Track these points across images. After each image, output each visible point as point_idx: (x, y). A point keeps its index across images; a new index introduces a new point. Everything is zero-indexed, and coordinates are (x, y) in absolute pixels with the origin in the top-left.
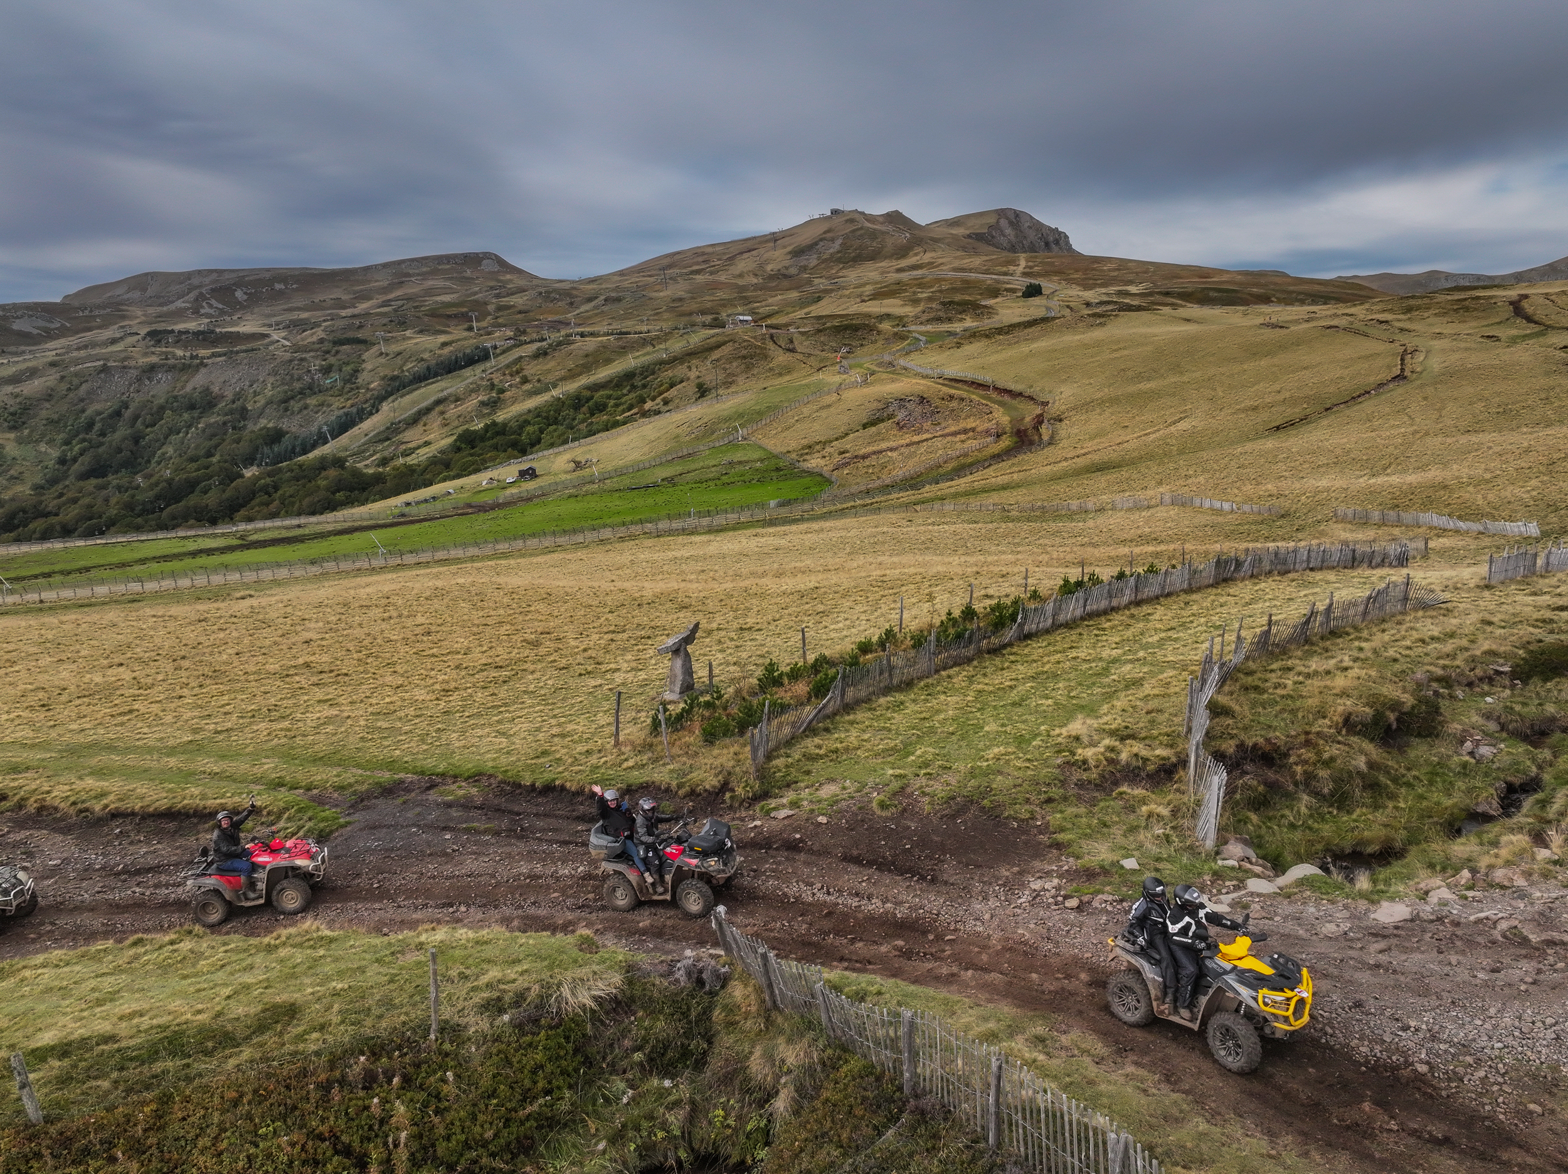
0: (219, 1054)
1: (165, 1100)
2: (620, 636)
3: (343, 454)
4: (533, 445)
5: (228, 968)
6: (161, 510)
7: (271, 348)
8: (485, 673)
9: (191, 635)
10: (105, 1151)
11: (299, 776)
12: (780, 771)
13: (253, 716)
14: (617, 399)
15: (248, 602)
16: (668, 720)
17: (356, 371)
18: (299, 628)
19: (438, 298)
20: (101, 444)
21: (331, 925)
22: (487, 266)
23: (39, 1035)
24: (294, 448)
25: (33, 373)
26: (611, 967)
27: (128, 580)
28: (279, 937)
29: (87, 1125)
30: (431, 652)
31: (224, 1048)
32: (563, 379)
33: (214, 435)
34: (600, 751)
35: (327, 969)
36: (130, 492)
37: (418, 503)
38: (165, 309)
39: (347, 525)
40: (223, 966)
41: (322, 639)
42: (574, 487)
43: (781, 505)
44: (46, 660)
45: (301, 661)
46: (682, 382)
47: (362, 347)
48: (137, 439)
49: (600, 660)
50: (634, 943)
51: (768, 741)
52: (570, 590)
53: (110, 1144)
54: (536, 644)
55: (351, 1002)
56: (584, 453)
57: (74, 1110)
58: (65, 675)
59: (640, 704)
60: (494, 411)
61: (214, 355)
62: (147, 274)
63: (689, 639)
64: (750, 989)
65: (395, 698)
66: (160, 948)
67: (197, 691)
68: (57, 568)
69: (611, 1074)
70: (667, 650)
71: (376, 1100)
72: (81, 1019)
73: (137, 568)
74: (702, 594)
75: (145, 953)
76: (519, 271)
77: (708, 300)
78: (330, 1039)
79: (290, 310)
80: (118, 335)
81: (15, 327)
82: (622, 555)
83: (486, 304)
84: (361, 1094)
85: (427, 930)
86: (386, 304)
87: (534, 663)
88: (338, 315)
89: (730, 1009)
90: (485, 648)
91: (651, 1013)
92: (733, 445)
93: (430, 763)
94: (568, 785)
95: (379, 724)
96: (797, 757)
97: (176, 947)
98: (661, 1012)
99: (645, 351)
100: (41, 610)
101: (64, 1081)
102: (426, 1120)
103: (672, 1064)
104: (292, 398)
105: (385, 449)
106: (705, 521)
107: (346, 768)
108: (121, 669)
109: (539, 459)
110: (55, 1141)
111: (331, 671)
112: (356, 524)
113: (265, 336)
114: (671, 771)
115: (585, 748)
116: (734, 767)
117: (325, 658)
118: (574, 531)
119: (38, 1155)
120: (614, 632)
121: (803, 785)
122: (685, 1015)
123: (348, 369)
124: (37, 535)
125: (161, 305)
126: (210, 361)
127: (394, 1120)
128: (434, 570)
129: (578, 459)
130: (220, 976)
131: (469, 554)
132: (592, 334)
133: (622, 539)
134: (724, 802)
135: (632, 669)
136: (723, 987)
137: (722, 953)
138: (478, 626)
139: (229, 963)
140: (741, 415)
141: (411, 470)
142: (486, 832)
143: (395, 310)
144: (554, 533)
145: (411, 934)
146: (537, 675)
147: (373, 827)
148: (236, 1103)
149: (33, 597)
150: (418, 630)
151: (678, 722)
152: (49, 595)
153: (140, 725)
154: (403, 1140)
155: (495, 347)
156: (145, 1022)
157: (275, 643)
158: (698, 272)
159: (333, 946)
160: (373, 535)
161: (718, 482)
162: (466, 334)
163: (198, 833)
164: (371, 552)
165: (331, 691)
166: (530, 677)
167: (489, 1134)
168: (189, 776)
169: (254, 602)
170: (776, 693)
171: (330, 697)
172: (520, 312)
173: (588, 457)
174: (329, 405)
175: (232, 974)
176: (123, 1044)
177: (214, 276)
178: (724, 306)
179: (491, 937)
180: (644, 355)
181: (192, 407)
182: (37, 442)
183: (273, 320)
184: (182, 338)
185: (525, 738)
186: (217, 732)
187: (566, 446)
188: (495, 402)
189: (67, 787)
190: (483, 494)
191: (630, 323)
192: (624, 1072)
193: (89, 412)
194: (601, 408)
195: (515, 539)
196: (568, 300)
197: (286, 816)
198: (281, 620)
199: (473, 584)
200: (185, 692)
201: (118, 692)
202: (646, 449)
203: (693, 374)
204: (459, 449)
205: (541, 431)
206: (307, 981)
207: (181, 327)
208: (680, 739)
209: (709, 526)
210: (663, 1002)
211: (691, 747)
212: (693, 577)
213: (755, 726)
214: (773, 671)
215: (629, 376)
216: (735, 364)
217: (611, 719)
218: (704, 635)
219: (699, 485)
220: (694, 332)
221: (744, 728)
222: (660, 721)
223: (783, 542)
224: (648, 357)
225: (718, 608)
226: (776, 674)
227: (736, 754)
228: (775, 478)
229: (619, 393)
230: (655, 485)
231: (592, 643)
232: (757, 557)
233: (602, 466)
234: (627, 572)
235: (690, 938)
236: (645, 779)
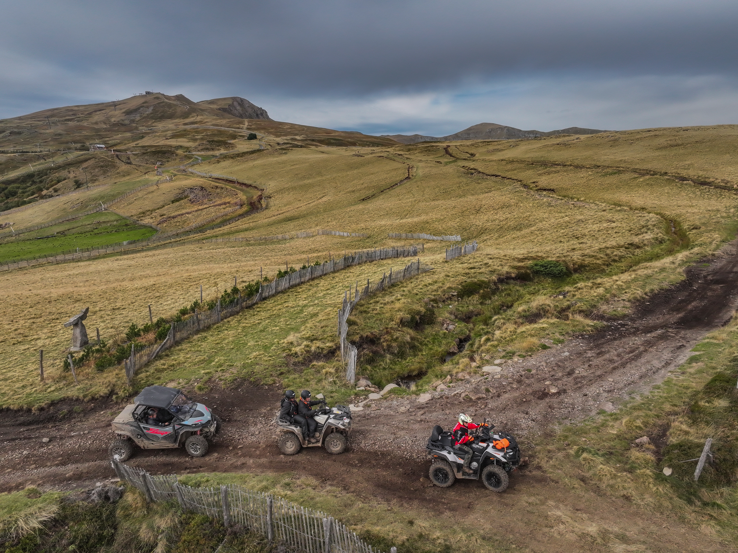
2: (39, 320)
12: (143, 380)
14: (23, 189)
16: (74, 362)
26: (50, 503)
34: (31, 385)
43: (130, 243)
46: (65, 179)
49: (26, 334)
50: (63, 486)
51: (135, 366)
59: (56, 355)
63: (84, 317)
64: (137, 495)
70: (70, 325)
74: (88, 293)
77: (77, 136)
82: (36, 275)
89: (126, 508)
91: (78, 522)
92: (99, 213)
94: (12, 407)
96: (152, 371)
98: (84, 519)
99: (39, 162)
106: (86, 254)
114: (78, 389)
115: (22, 385)
116: (116, 381)
120: (34, 318)
122: (100, 517)
132: (3, 152)
133: (34, 267)
134: (112, 401)
135: (48, 337)
136: (121, 497)
137: (119, 480)
140: (102, 197)
151: (80, 362)
158: (70, 120)
161: (92, 233)
170: (137, 340)
173: (7, 222)
178: (88, 139)
180: (39, 164)
191: (28, 147)
194: (13, 194)
202: (45, 217)
203: (72, 175)
208: (82, 371)
209: (88, 256)
210: (85, 514)
211: (90, 375)
212: (81, 284)
213: (127, 358)
214: (134, 329)
215: (30, 176)
216: (97, 170)
217: (37, 366)
218: (92, 314)
219: (81, 235)
220: (70, 153)
221: (120, 360)
222: (69, 363)
223: (133, 262)
224: (42, 166)
225: (99, 300)
226: (136, 330)
227: (117, 375)
228: (125, 230)
229: (24, 185)
230: (53, 236)
231: (20, 326)
232: (118, 271)
233: (17, 227)
234: (39, 284)
235: (98, 476)
236: (62, 396)
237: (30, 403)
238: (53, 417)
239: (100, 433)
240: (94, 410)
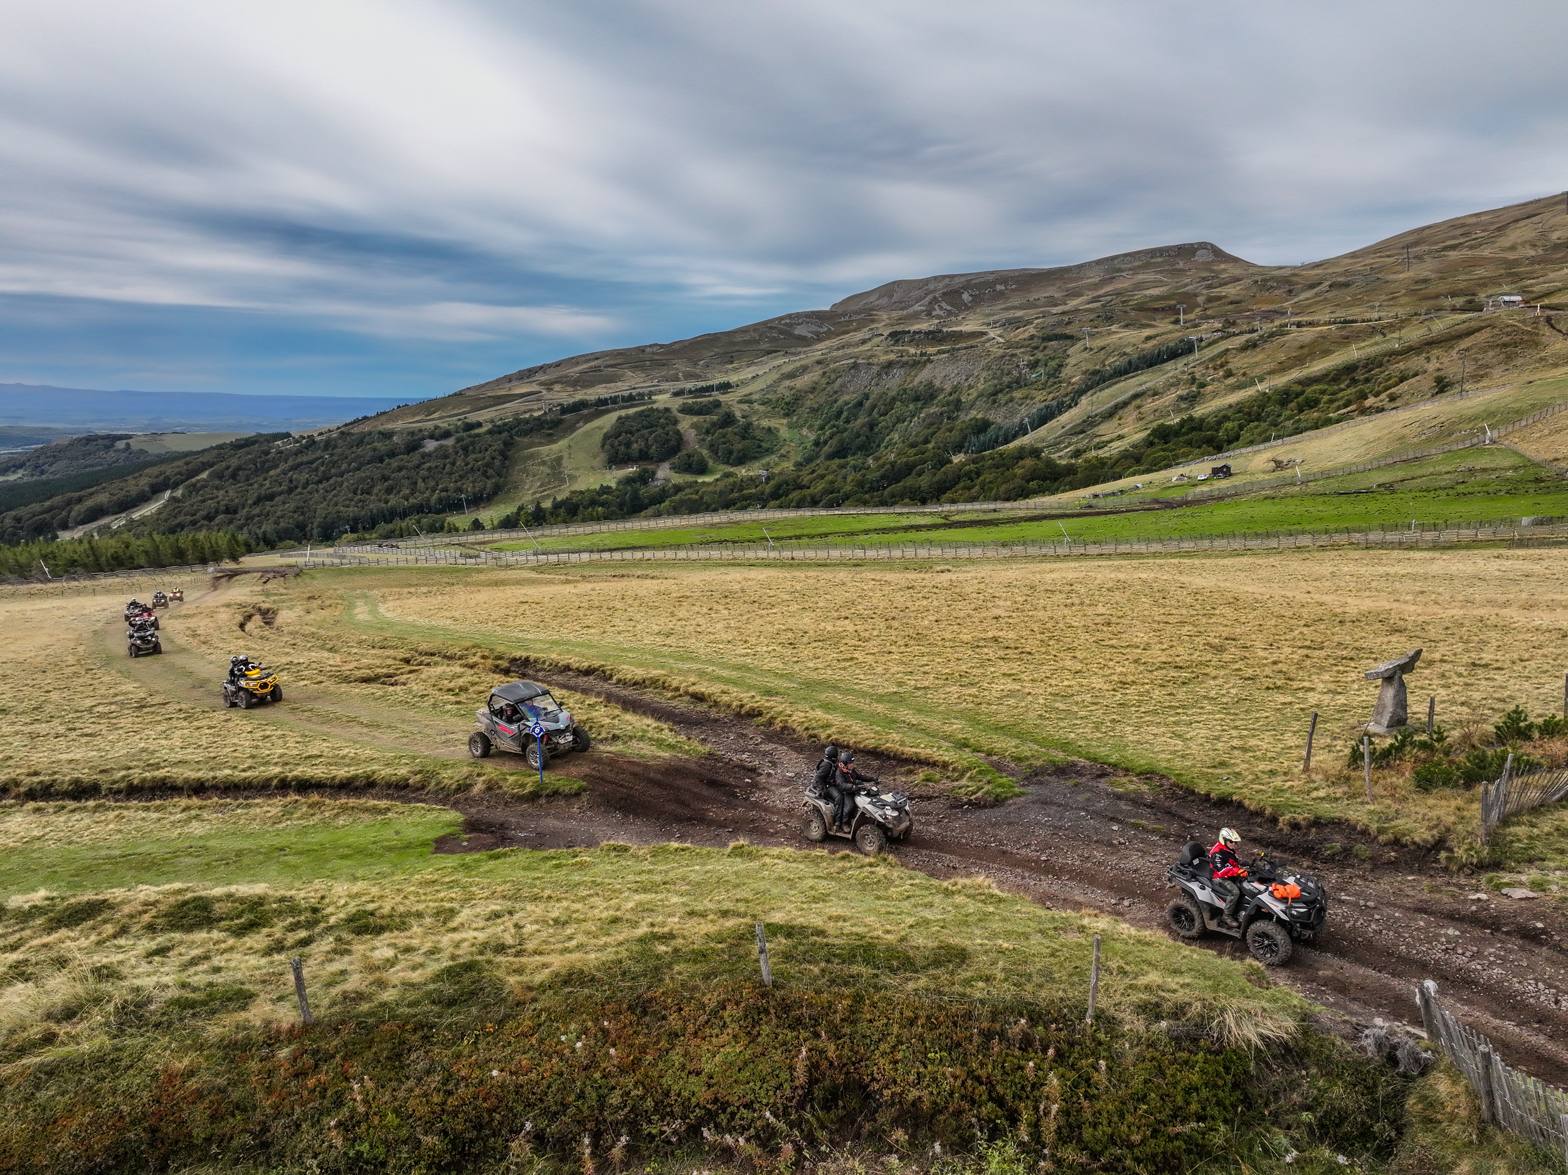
0: (902, 974)
1: (858, 999)
2: (1317, 653)
3: (1040, 445)
4: (1230, 442)
5: (913, 900)
6: (884, 488)
7: (987, 345)
8: (1164, 672)
9: (900, 599)
10: (812, 1026)
11: (983, 741)
12: (1519, 841)
13: (947, 679)
14: (1333, 394)
15: (946, 576)
16: (1372, 753)
17: (1061, 365)
18: (990, 604)
19: (1147, 292)
20: (846, 430)
21: (1000, 884)
22: (1201, 256)
23: (773, 913)
24: (997, 438)
25: (805, 369)
26: (1283, 1009)
27: (854, 546)
28: (955, 884)
29: (801, 999)
30: (1111, 642)
31: (905, 970)
32: (1271, 372)
33: (932, 424)
34: (1285, 774)
35: (995, 926)
36: (863, 471)
37: (1106, 495)
38: (905, 312)
39: (1037, 512)
40: (908, 897)
41: (1010, 617)
42: (1272, 488)
43: (1539, 523)
44: (794, 607)
45: (990, 635)
46: (1416, 375)
47: (1068, 342)
48: (872, 426)
49: (1292, 675)
50: (1312, 991)
51: (1506, 803)
52: (1260, 597)
53: (816, 1022)
54: (1220, 649)
55: (1014, 964)
56: (1287, 452)
57: (793, 984)
58: (807, 621)
59: (1338, 731)
60: (1192, 406)
61: (939, 352)
62: (894, 283)
63: (1407, 667)
64: (1460, 1089)
65: (1073, 683)
66: (862, 867)
67: (903, 649)
68: (806, 532)
69: (1273, 1124)
70: (1377, 675)
71: (1031, 1064)
72: (802, 909)
73: (862, 537)
74: (1421, 619)
75: (851, 868)
76: (1235, 260)
77: (1462, 280)
78: (995, 992)
79: (1007, 309)
80: (867, 337)
81: (796, 332)
82: (1324, 565)
83: (1196, 295)
84: (1017, 1053)
85: (1089, 915)
86: (1095, 300)
87: (1216, 668)
88: (1049, 312)
89: (1431, 1103)
90: (1165, 646)
91: (1327, 1074)
92: (1477, 449)
93: (1103, 752)
94: (1247, 802)
95: (1057, 705)
96: (1546, 829)
97: (873, 869)
98: (1340, 1076)
99: (1373, 341)
100: (791, 565)
101: (787, 957)
102: (1074, 1099)
103: (1347, 1138)
104: (1001, 391)
105: (1080, 442)
106: (1429, 536)
107: (1024, 741)
108: (847, 622)
109: (1235, 457)
110: (779, 1005)
111: (1016, 648)
112: (1046, 512)
113: (985, 334)
114: (1371, 812)
115: (1269, 768)
116: (1454, 823)
117: (1012, 635)
118: (1268, 535)
119: (767, 1012)
120: (1309, 647)
121: (1552, 864)
122: (1371, 1090)
123: (1053, 364)
124: (794, 504)
125: (902, 309)
126: (936, 358)
127: (1047, 1089)
128: (1116, 563)
129: (1279, 458)
130: (906, 905)
131: (1152, 550)
132: (1310, 324)
133: (1322, 548)
134: (1437, 861)
135: (1329, 691)
136: (1423, 1074)
137: (1425, 1035)
138: (1159, 623)
139: (913, 896)
140: (1491, 414)
141: (1102, 463)
142: (1154, 832)
143: (1104, 306)
144: (1245, 536)
145: (1073, 914)
146: (1220, 681)
147: (1045, 803)
148: (912, 1022)
149: (787, 554)
150: (1099, 620)
151: (1384, 759)
152: (798, 554)
153: (857, 671)
154: (1053, 1112)
155: (1201, 340)
156: (848, 927)
157: (969, 616)
158: (1453, 247)
159: (1002, 906)
160: (1061, 524)
161: (1451, 492)
162: (1171, 327)
163: (895, 774)
164: (1057, 539)
165: (1015, 668)
166: (1212, 682)
167: (1136, 1138)
168: (892, 723)
169: (954, 577)
170: (1521, 747)
171: (1014, 672)
172: (1231, 303)
173: (1291, 456)
174: (1032, 399)
175: (915, 906)
176: (830, 941)
177: (947, 281)
178: (1484, 285)
179: (1153, 939)
180: (1371, 345)
181: (917, 399)
182: (801, 427)
183: (992, 319)
184: (917, 338)
185: (1202, 745)
186: (916, 688)
187: (1267, 444)
188: (1195, 397)
189: (803, 714)
190: (1171, 491)
191: (1356, 310)
192: (1289, 1127)
193: (840, 402)
194: (1312, 404)
195: (1201, 538)
196: (1287, 288)
197: (968, 775)
198: (975, 595)
199: (1156, 580)
200: (894, 648)
201: (844, 641)
202: (1362, 450)
203: (1432, 366)
204: (1152, 444)
205: (1241, 428)
206: (977, 932)
207: (914, 328)
208: (1385, 778)
209: (1434, 541)
210: (1343, 1068)
211: (1398, 790)
212: (1408, 598)
213: (1491, 780)
214: (1519, 720)
215: (1349, 369)
216: (1491, 354)
217: (1300, 742)
218: (1422, 665)
219: (1425, 494)
220: (1438, 318)
221: (1472, 780)
222: (1362, 755)
223: (1537, 568)
224: (1375, 348)
225: (1441, 637)
226: (1522, 724)
227: (1459, 809)
228: (1531, 491)
229: (1336, 387)
230: (1369, 491)
231: (1283, 657)
232: (1497, 582)
233: (1306, 467)
234: (1327, 584)
235: (1380, 1006)
236: (1337, 814)
237: (1278, 806)
238: (1313, 848)
239: (1398, 919)
240: (1394, 866)
